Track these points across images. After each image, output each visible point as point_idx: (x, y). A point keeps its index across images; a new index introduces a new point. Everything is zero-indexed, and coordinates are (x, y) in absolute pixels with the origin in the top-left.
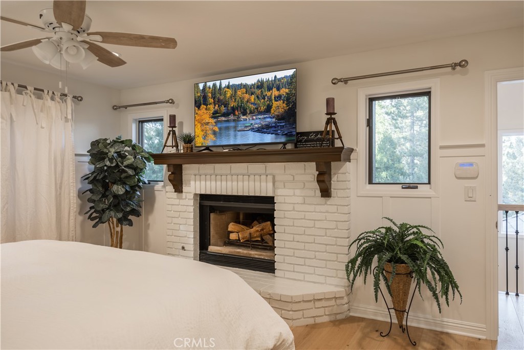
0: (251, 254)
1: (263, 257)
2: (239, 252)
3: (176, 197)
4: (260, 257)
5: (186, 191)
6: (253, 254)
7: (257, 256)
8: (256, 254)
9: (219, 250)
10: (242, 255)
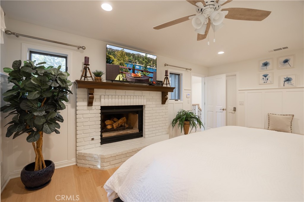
0: (128, 132)
1: (134, 132)
2: (121, 133)
3: (86, 109)
4: (133, 132)
5: (95, 105)
6: (129, 132)
7: (131, 133)
8: (130, 132)
9: (110, 135)
10: (123, 134)
